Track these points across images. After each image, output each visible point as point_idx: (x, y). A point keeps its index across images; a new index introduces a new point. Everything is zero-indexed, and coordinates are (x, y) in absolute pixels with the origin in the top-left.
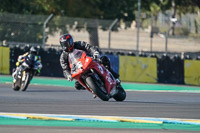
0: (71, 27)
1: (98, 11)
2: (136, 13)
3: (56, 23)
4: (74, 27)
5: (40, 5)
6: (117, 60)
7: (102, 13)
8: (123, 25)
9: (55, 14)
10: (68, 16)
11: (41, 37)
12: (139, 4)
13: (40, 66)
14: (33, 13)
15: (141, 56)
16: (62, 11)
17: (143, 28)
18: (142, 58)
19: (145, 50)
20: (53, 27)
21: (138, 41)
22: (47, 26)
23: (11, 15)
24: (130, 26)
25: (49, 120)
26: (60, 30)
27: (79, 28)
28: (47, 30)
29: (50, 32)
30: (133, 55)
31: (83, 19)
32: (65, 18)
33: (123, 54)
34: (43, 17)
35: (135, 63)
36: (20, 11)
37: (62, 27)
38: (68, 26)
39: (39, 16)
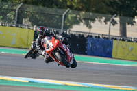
15: (129, 41)
18: (129, 43)
30: (123, 40)
33: (116, 39)
35: (124, 46)
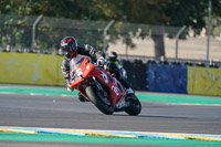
0: (134, 34)
1: (164, 16)
2: (206, 19)
3: (118, 30)
4: (138, 34)
5: (100, 10)
6: (185, 72)
7: (169, 19)
8: (191, 33)
9: (117, 20)
10: (132, 22)
11: (101, 45)
12: (210, 9)
13: (124, 73)
14: (93, 19)
15: (212, 66)
16: (125, 17)
17: (214, 36)
18: (213, 70)
19: (216, 60)
20: (114, 35)
21: (208, 50)
22: (108, 32)
23: (68, 21)
24: (199, 34)
25: (110, 137)
26: (122, 38)
27: (143, 36)
28: (107, 38)
29: (112, 40)
30: (203, 65)
31: (148, 26)
32: (128, 24)
33: (191, 65)
34: (103, 23)
36: (78, 17)
37: (125, 34)
38: (131, 33)
39: (99, 22)
